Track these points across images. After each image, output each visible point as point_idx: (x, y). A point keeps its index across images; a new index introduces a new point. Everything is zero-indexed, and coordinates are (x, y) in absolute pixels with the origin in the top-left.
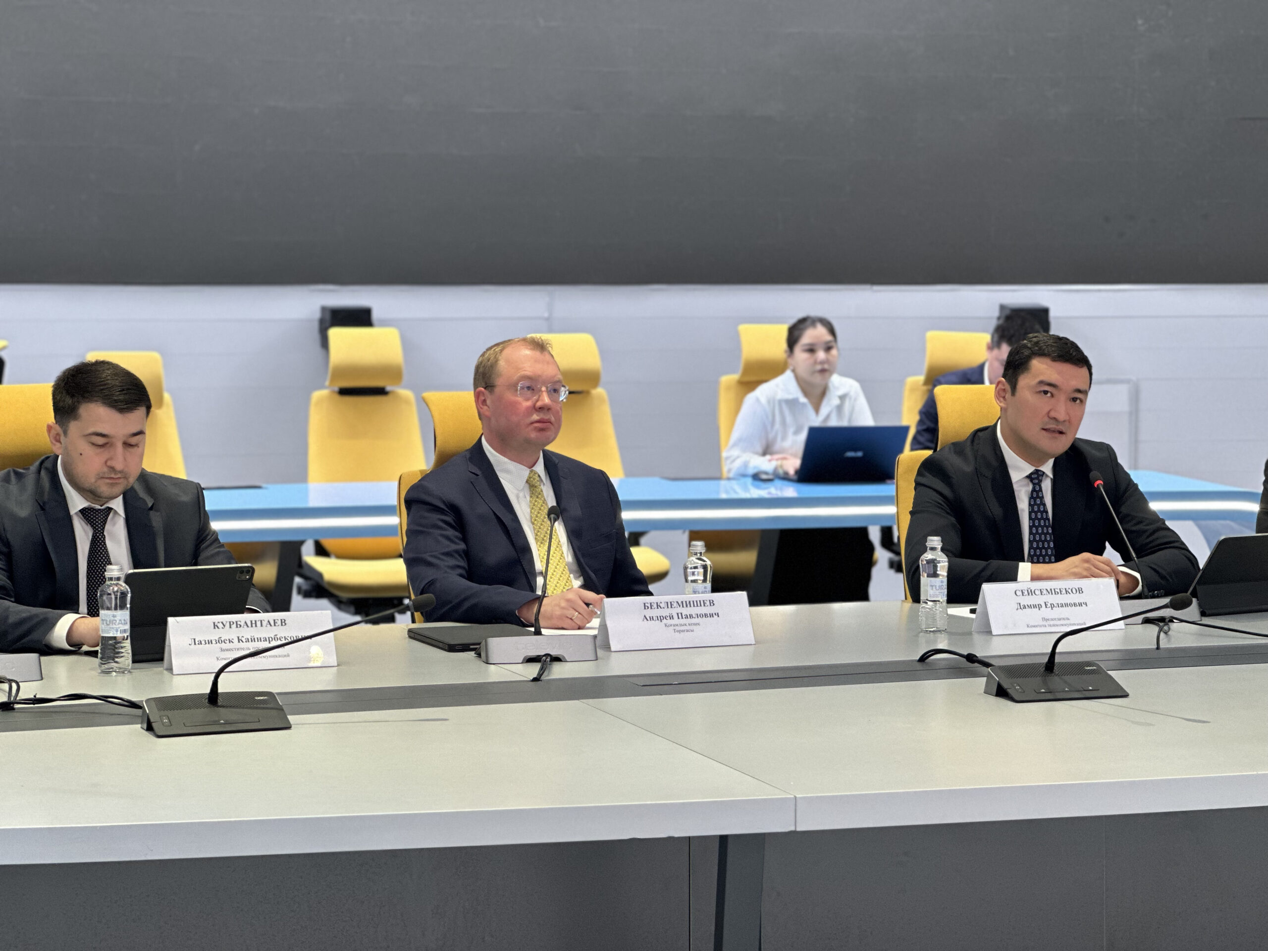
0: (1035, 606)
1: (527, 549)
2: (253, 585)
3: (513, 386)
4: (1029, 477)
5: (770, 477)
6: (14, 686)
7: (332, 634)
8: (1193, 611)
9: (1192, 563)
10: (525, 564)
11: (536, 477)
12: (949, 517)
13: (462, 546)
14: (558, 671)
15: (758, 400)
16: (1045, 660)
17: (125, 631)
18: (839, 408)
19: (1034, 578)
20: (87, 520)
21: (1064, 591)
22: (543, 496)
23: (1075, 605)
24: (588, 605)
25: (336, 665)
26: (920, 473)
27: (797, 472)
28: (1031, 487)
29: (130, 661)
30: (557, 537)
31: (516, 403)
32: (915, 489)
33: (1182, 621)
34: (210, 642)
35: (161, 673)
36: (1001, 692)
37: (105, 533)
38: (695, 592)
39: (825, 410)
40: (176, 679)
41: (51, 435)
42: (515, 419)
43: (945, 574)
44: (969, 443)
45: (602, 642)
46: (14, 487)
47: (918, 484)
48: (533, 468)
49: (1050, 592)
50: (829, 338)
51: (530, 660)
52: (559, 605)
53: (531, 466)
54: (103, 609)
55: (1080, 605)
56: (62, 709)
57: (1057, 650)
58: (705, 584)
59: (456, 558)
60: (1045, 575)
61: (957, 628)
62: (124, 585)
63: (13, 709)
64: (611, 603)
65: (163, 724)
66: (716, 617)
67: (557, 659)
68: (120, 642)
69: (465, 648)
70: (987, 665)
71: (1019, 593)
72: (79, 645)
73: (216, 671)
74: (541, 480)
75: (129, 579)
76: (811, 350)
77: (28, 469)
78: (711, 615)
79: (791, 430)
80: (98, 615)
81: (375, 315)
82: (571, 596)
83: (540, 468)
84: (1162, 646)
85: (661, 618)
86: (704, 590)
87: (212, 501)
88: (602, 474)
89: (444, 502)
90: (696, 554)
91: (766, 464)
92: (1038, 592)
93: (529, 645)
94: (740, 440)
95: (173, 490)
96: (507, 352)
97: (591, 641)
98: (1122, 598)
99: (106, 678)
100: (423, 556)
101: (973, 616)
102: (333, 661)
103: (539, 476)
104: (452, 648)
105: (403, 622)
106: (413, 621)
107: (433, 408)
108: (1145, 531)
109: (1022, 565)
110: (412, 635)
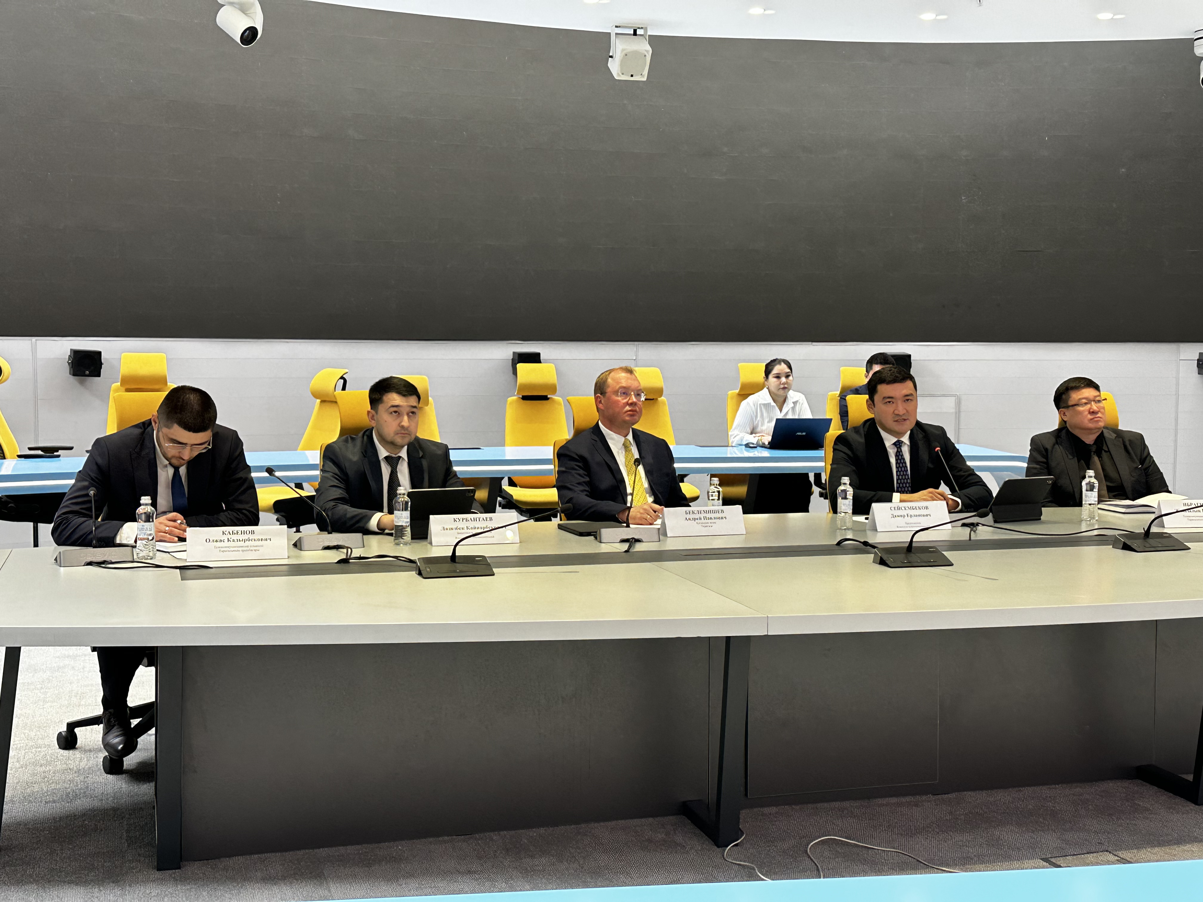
0: (901, 516)
1: (623, 481)
2: (475, 499)
3: (616, 392)
4: (894, 444)
5: (755, 446)
6: (349, 550)
7: (517, 524)
8: (990, 519)
9: (989, 493)
10: (621, 488)
11: (628, 442)
12: (852, 466)
13: (588, 479)
14: (639, 547)
15: (748, 403)
16: (907, 545)
17: (407, 522)
18: (793, 409)
19: (901, 501)
20: (389, 463)
21: (917, 508)
22: (632, 452)
23: (924, 516)
24: (655, 512)
25: (519, 542)
26: (835, 443)
27: (769, 443)
28: (896, 450)
29: (410, 538)
30: (640, 474)
31: (618, 401)
32: (833, 452)
33: (983, 525)
34: (452, 529)
35: (426, 545)
36: (882, 562)
37: (397, 470)
38: (713, 505)
39: (785, 410)
40: (434, 548)
41: (370, 417)
42: (617, 410)
43: (852, 498)
44: (862, 426)
45: (663, 532)
46: (350, 445)
47: (835, 450)
48: (627, 437)
49: (910, 508)
50: (789, 370)
51: (623, 541)
52: (639, 512)
53: (626, 436)
54: (396, 510)
55: (927, 515)
56: (375, 563)
57: (914, 540)
58: (718, 501)
59: (583, 485)
60: (906, 500)
61: (858, 528)
62: (407, 497)
63: (349, 562)
64: (666, 510)
65: (427, 571)
66: (724, 519)
67: (638, 541)
68: (405, 528)
69: (588, 534)
70: (874, 547)
71: (893, 509)
72: (384, 530)
73: (454, 544)
74: (631, 444)
75: (410, 495)
76: (778, 377)
77: (357, 435)
78: (722, 518)
79: (766, 421)
80: (393, 514)
81: (542, 357)
82: (646, 507)
83: (630, 437)
84: (972, 538)
85: (695, 519)
86: (718, 504)
87: (454, 456)
88: (664, 441)
89: (577, 455)
90: (714, 485)
91: (753, 439)
92: (903, 508)
93: (623, 532)
94: (738, 425)
95: (434, 448)
96: (612, 374)
97: (657, 531)
98: (950, 512)
99: (398, 547)
100: (566, 484)
101: (867, 521)
102: (517, 540)
103: (630, 442)
104: (581, 534)
105: (556, 521)
106: (561, 520)
107: (573, 405)
108: (963, 476)
109: (894, 494)
110: (560, 527)
